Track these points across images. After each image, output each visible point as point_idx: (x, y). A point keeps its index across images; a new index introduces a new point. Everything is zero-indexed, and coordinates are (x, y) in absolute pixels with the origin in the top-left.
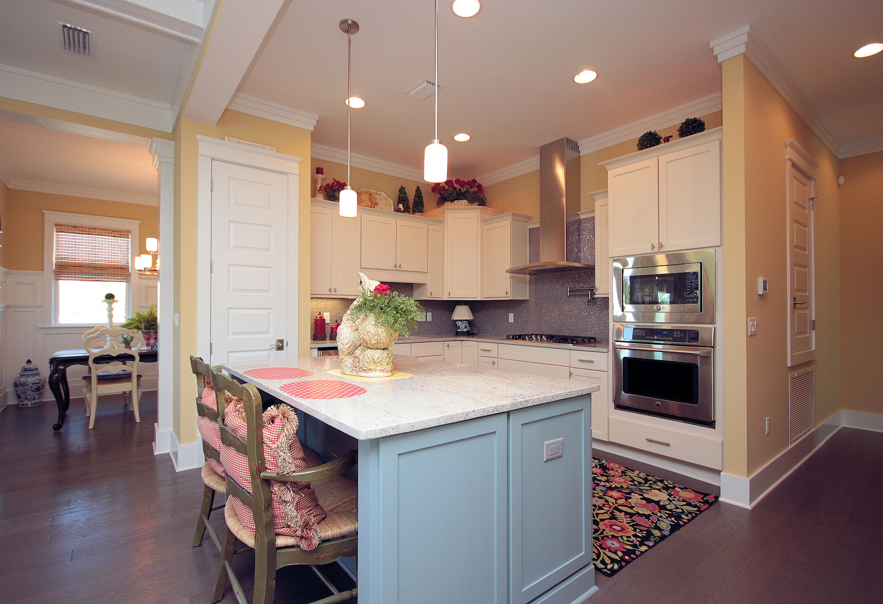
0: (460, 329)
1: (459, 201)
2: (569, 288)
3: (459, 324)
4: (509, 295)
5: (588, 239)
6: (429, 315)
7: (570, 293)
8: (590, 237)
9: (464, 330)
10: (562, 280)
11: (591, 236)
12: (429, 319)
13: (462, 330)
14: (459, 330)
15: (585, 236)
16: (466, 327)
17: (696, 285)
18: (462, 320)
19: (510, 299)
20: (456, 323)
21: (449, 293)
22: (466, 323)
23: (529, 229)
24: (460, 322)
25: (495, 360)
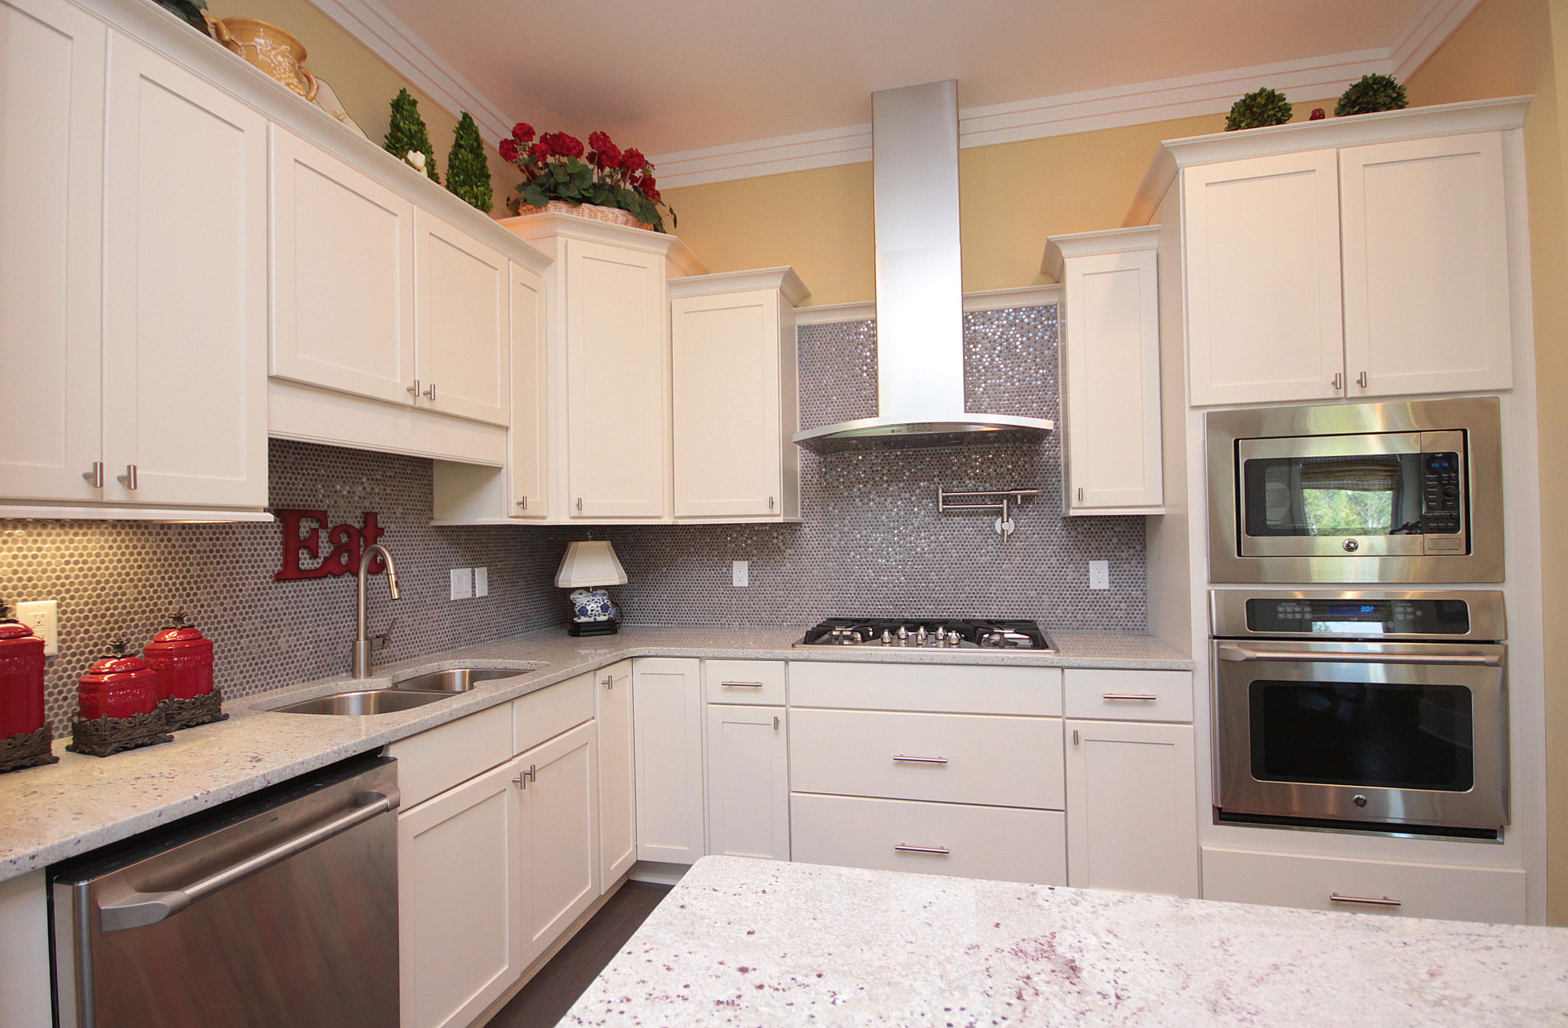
0: (585, 615)
1: (598, 208)
2: (940, 491)
3: (580, 600)
4: (777, 509)
5: (987, 364)
6: (481, 574)
7: (943, 504)
8: (993, 360)
9: (599, 619)
10: (910, 470)
11: (997, 359)
12: (482, 590)
13: (592, 620)
14: (583, 619)
15: (978, 356)
16: (604, 608)
17: (1453, 484)
18: (589, 587)
19: (780, 520)
20: (572, 597)
21: (580, 500)
22: (604, 594)
23: (799, 327)
24: (585, 593)
25: (780, 713)
